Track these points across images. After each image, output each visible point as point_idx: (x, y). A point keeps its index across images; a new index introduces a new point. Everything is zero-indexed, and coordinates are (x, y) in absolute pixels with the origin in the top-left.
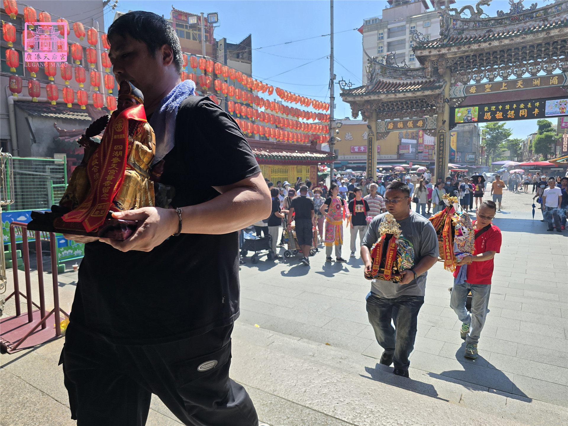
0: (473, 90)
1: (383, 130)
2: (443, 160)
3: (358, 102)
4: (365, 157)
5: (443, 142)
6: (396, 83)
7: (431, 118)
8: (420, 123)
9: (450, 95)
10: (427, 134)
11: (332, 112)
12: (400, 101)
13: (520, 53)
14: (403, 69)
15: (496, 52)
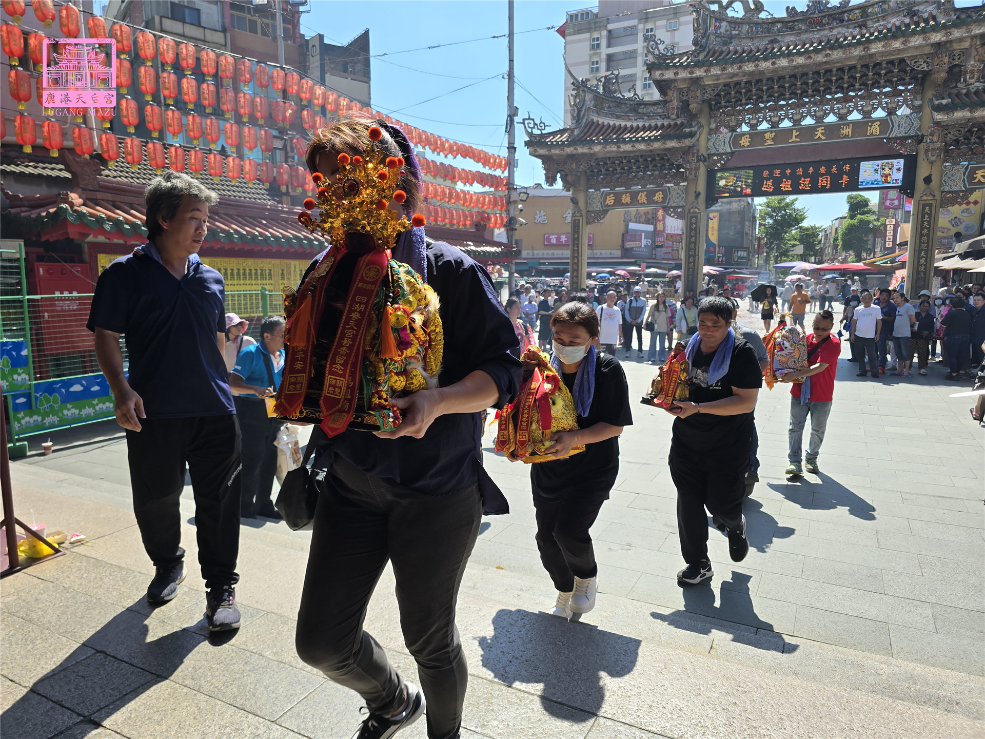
0: (745, 141)
1: (597, 206)
2: (694, 260)
3: (555, 158)
4: (567, 253)
5: (696, 228)
6: (620, 125)
7: (676, 187)
8: (659, 197)
9: (708, 149)
10: (670, 215)
11: (511, 174)
12: (625, 157)
13: (822, 80)
14: (631, 102)
15: (783, 77)
